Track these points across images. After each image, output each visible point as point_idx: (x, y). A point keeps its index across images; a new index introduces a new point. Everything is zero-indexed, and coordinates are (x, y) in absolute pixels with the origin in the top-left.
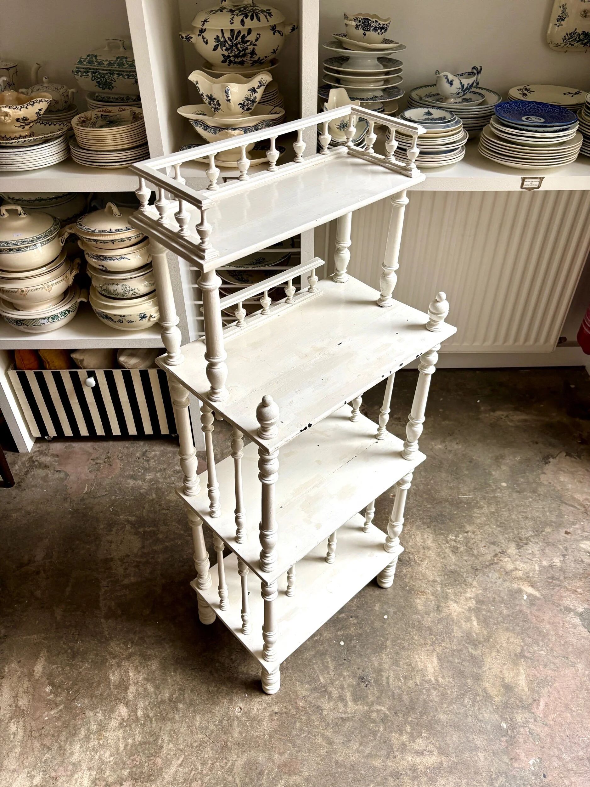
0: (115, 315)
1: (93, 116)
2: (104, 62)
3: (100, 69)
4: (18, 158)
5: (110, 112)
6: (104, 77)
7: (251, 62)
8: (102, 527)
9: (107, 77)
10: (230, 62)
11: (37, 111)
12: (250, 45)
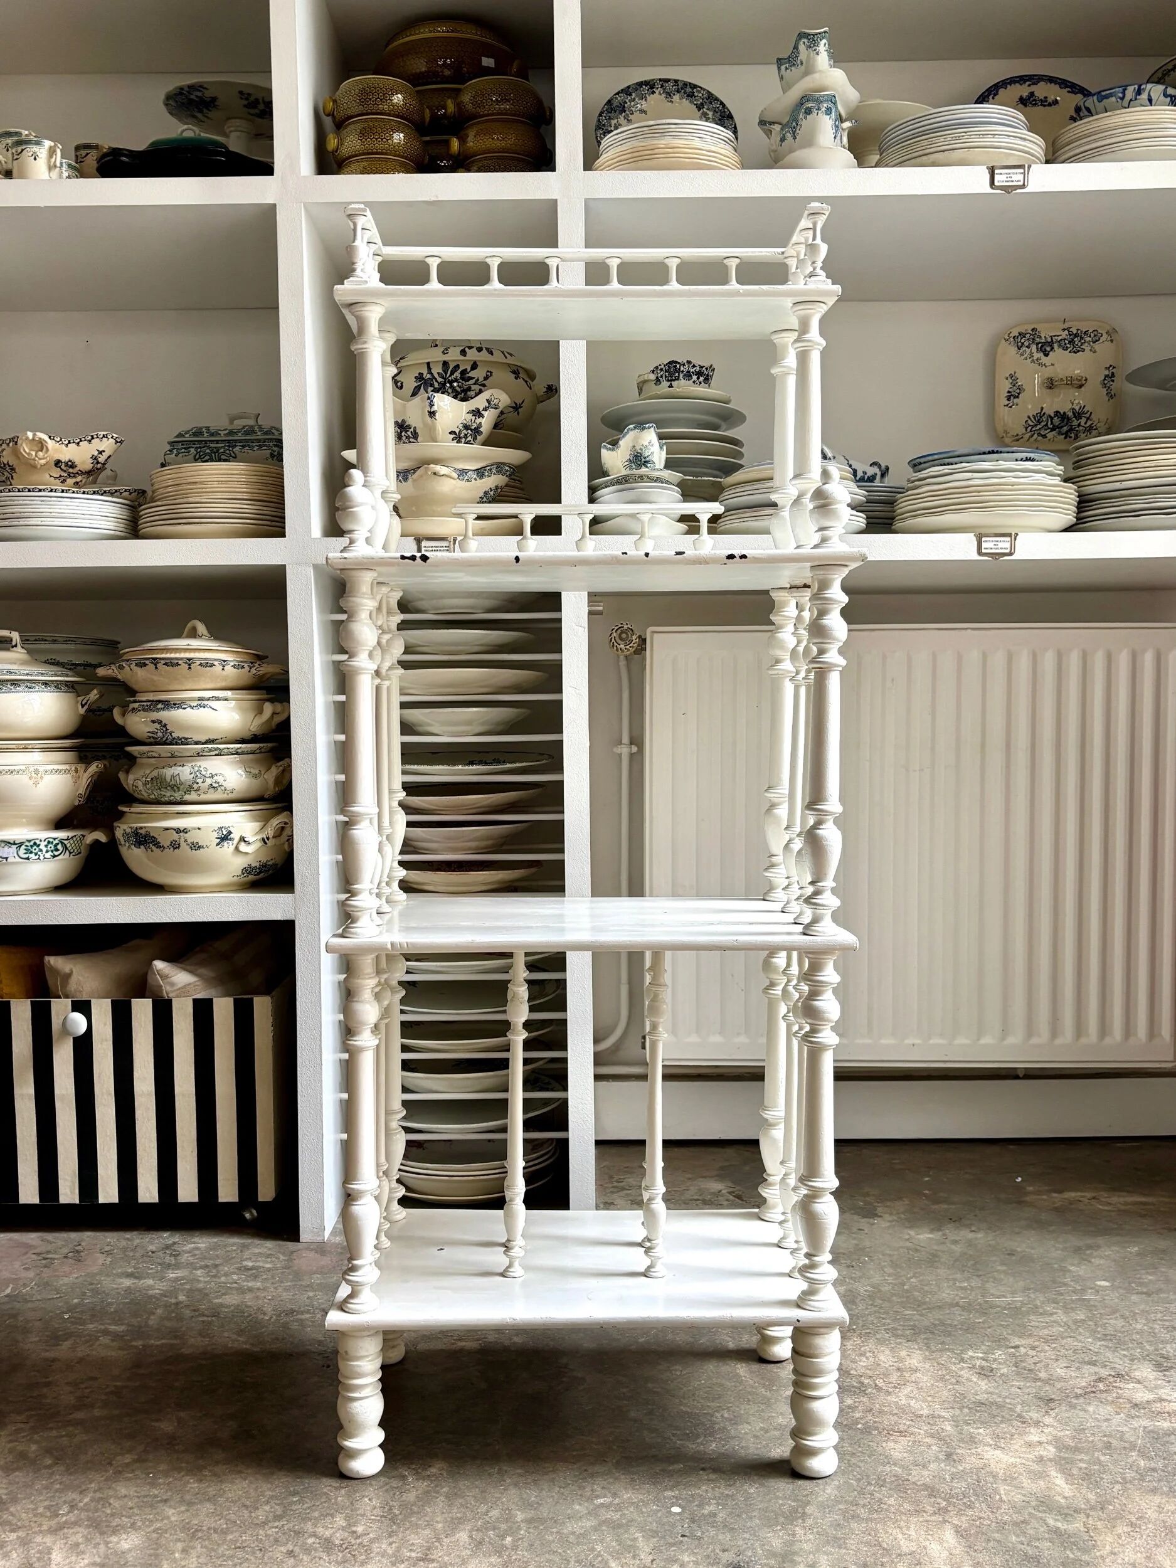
0: (166, 829)
2: (220, 432)
3: (212, 441)
6: (218, 451)
9: (222, 451)
11: (96, 453)
12: (475, 384)
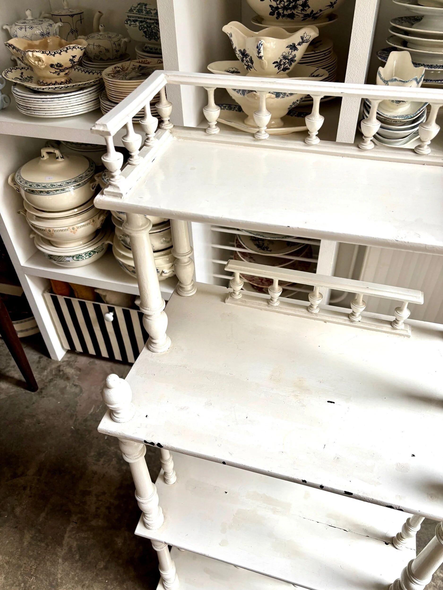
0: (129, 266)
1: (131, 66)
2: (152, 11)
3: (148, 19)
4: (45, 105)
5: (149, 63)
6: (150, 26)
7: (302, 16)
8: (92, 454)
9: (152, 26)
10: (279, 14)
11: (71, 58)
